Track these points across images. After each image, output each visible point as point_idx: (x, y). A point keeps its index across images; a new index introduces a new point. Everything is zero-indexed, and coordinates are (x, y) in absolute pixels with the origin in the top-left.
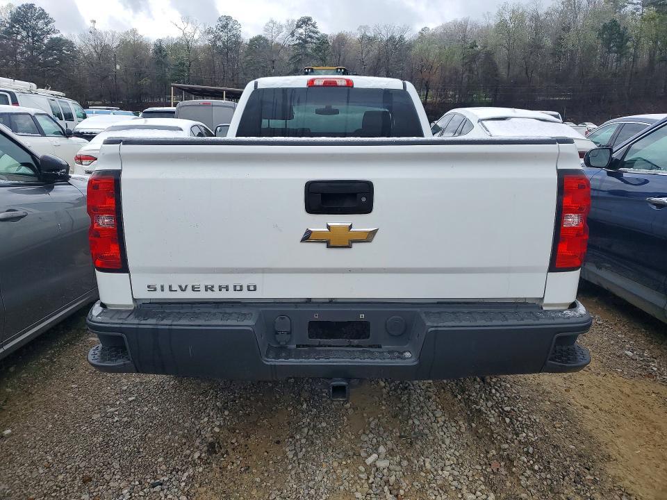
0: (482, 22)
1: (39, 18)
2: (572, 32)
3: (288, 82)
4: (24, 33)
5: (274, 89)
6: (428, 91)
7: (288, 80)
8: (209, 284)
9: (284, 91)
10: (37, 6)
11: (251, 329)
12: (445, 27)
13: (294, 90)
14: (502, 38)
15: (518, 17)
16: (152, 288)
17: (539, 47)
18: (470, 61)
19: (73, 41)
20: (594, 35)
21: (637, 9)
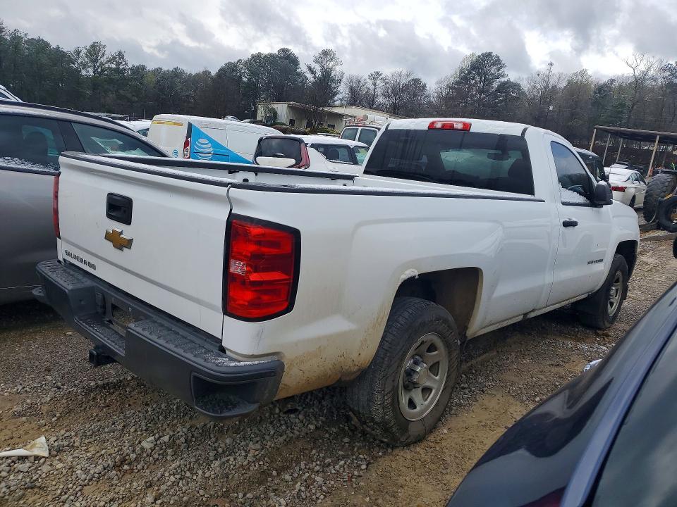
1: (493, 64)
4: (478, 79)
10: (494, 54)
19: (521, 83)
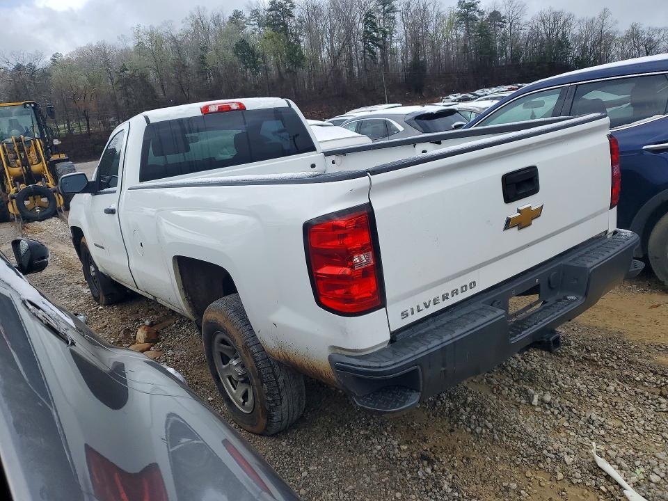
0: (120, 46)
2: (211, 53)
3: (181, 112)
5: (169, 121)
6: (88, 121)
7: (181, 110)
8: (444, 292)
9: (180, 122)
11: (504, 316)
12: (81, 51)
13: (190, 120)
14: (148, 60)
15: (156, 39)
16: (405, 315)
17: (184, 66)
18: (125, 86)
20: (230, 53)
21: (255, 29)
